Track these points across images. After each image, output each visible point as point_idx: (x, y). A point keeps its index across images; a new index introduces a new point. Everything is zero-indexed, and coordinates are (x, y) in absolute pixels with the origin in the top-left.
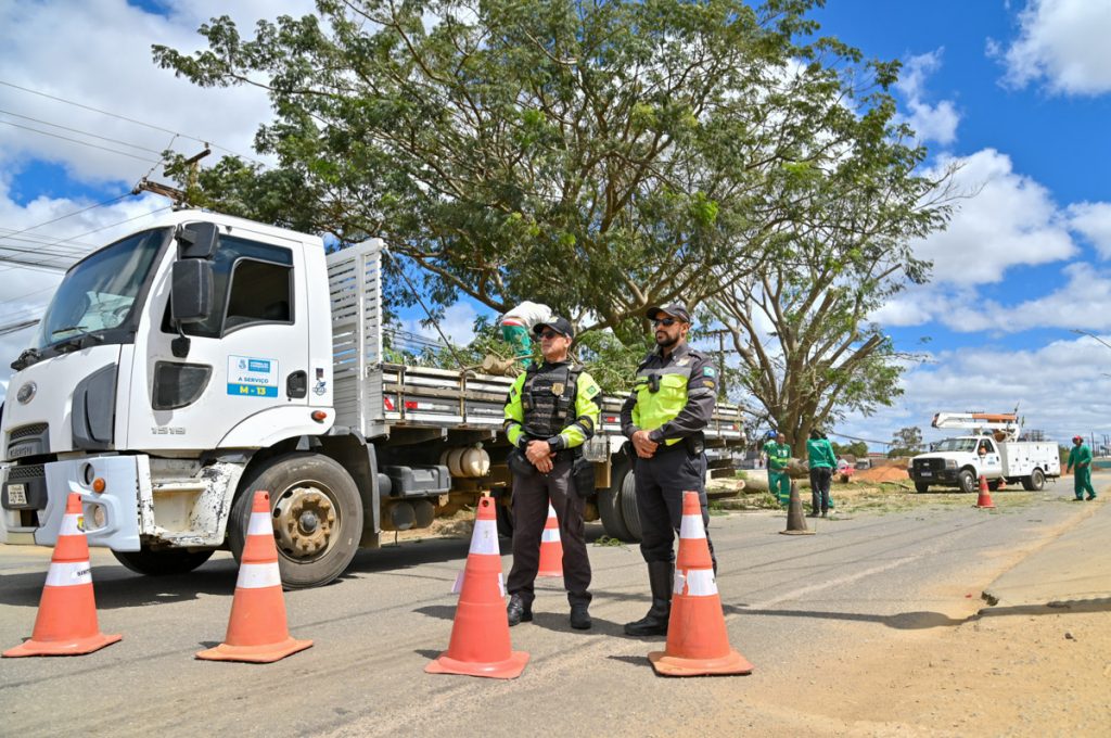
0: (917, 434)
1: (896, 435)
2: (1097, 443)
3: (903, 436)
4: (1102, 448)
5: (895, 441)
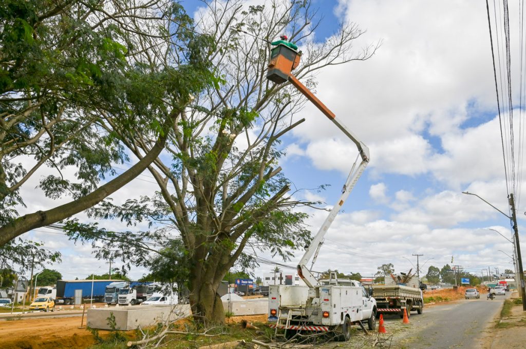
0: (391, 268)
1: (379, 268)
2: (492, 273)
3: (383, 269)
4: (495, 276)
5: (379, 273)
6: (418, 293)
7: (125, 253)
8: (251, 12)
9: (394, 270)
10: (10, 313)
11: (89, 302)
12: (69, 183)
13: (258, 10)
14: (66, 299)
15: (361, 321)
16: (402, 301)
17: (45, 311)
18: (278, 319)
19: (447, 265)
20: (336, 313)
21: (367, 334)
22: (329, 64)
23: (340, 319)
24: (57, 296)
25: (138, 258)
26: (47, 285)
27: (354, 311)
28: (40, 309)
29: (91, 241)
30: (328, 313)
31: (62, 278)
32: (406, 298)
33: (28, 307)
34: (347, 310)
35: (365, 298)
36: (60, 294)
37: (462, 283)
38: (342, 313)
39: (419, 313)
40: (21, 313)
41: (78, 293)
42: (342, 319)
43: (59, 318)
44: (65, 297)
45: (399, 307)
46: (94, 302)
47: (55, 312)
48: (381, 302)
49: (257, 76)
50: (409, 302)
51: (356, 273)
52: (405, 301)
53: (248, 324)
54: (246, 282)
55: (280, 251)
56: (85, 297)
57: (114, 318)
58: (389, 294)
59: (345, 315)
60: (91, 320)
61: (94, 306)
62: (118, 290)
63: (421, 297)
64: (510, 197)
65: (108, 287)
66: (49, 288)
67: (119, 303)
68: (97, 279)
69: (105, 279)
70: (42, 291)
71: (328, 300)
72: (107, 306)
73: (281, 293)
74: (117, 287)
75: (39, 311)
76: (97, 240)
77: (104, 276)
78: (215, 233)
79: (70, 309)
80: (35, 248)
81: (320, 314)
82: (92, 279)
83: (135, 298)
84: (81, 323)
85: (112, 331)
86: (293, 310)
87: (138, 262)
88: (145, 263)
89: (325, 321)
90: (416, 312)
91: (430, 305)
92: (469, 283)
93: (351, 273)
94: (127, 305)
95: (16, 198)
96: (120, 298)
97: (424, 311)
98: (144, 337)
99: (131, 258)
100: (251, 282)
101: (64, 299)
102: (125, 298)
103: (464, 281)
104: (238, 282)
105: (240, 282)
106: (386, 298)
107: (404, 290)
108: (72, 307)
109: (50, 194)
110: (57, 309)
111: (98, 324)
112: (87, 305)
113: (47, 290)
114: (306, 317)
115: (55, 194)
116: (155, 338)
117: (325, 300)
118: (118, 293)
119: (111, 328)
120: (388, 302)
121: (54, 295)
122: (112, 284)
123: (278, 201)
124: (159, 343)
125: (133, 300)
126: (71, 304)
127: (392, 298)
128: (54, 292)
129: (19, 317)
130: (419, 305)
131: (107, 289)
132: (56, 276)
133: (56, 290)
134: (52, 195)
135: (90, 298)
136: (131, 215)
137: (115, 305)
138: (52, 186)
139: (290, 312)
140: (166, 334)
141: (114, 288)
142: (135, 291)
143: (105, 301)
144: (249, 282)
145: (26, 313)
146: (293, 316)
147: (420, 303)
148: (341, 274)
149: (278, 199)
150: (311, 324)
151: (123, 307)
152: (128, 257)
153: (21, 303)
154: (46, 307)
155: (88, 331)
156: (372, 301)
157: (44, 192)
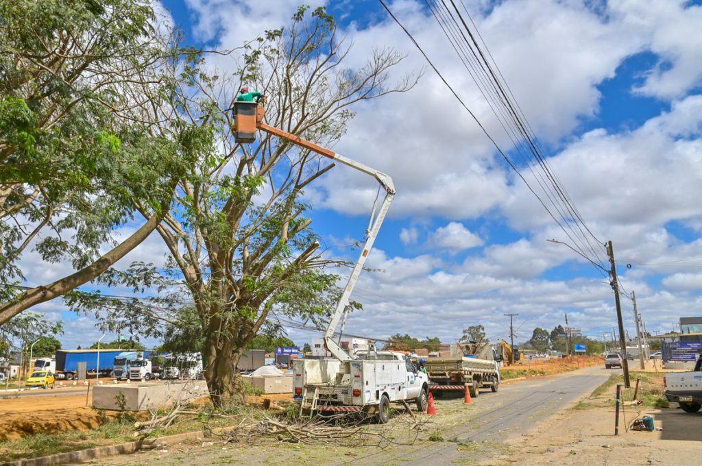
0: (481, 331)
1: (464, 332)
3: (470, 333)
5: (464, 337)
6: (493, 367)
7: (133, 323)
8: (268, 38)
9: (484, 334)
10: (4, 391)
11: (94, 377)
12: (69, 245)
13: (276, 35)
14: (68, 373)
15: (405, 400)
16: (466, 376)
17: (44, 388)
18: (304, 399)
19: (560, 326)
20: (369, 391)
21: (412, 416)
22: (362, 98)
23: (375, 398)
24: (56, 369)
25: (147, 328)
26: (44, 355)
27: (394, 389)
28: (37, 386)
29: (94, 310)
30: (359, 391)
31: (62, 347)
32: (473, 373)
33: (24, 383)
34: (385, 387)
35: (411, 374)
36: (60, 367)
37: (576, 351)
38: (378, 392)
39: (494, 390)
40: (17, 390)
41: (82, 366)
42: (378, 398)
43: (60, 396)
44: (65, 371)
45: (463, 384)
46: (101, 376)
47: (56, 389)
48: (440, 377)
49: (279, 114)
50: (477, 377)
51: (433, 338)
52: (471, 377)
53: (271, 405)
54: (290, 351)
55: (313, 318)
56: (90, 371)
57: (123, 396)
58: (449, 367)
59: (381, 393)
60: (97, 398)
61: (101, 382)
62: (129, 362)
63: (497, 371)
64: (608, 246)
65: (117, 357)
66: (47, 360)
67: (131, 378)
68: (105, 348)
69: (114, 348)
70: (39, 364)
71: (359, 376)
72: (116, 381)
73: (307, 368)
74: (128, 358)
75: (37, 388)
76: (100, 309)
77: (112, 343)
78: (233, 300)
79: (73, 386)
80: (35, 320)
81: (351, 393)
82: (97, 348)
83: (151, 372)
84: (85, 402)
85: (121, 411)
86: (320, 388)
87: (148, 332)
88: (155, 333)
89: (357, 401)
90: (490, 390)
91: (517, 381)
92: (585, 351)
93: (427, 338)
94: (140, 380)
95: (15, 271)
96: (132, 371)
97: (500, 389)
98: (153, 417)
99: (139, 329)
100: (296, 351)
101: (65, 374)
102: (138, 371)
103: (579, 348)
104: (279, 350)
105: (282, 351)
106: (447, 373)
107: (469, 363)
108: (75, 383)
109: (48, 257)
110: (57, 385)
111: (105, 404)
112: (92, 381)
113: (44, 362)
114: (335, 396)
115: (53, 257)
116: (165, 418)
117: (356, 376)
118: (129, 366)
119: (120, 409)
120: (449, 377)
121: (52, 368)
122: (121, 354)
123: (307, 260)
124: (169, 423)
125: (148, 374)
126: (73, 379)
127: (454, 372)
128: (53, 364)
129: (16, 395)
130: (493, 381)
131: (116, 360)
132: (55, 345)
133: (55, 362)
134: (50, 258)
135: (96, 372)
136: (139, 281)
137: (126, 380)
138: (50, 249)
139: (317, 390)
140: (177, 414)
141: (125, 359)
142: (150, 363)
143: (114, 375)
144: (294, 351)
145: (22, 390)
146: (320, 395)
147: (495, 379)
148: (414, 339)
149: (307, 257)
150: (340, 403)
151: (136, 382)
152: (137, 328)
153: (14, 378)
154: (44, 383)
155: (94, 411)
156: (421, 377)
157: (41, 256)
